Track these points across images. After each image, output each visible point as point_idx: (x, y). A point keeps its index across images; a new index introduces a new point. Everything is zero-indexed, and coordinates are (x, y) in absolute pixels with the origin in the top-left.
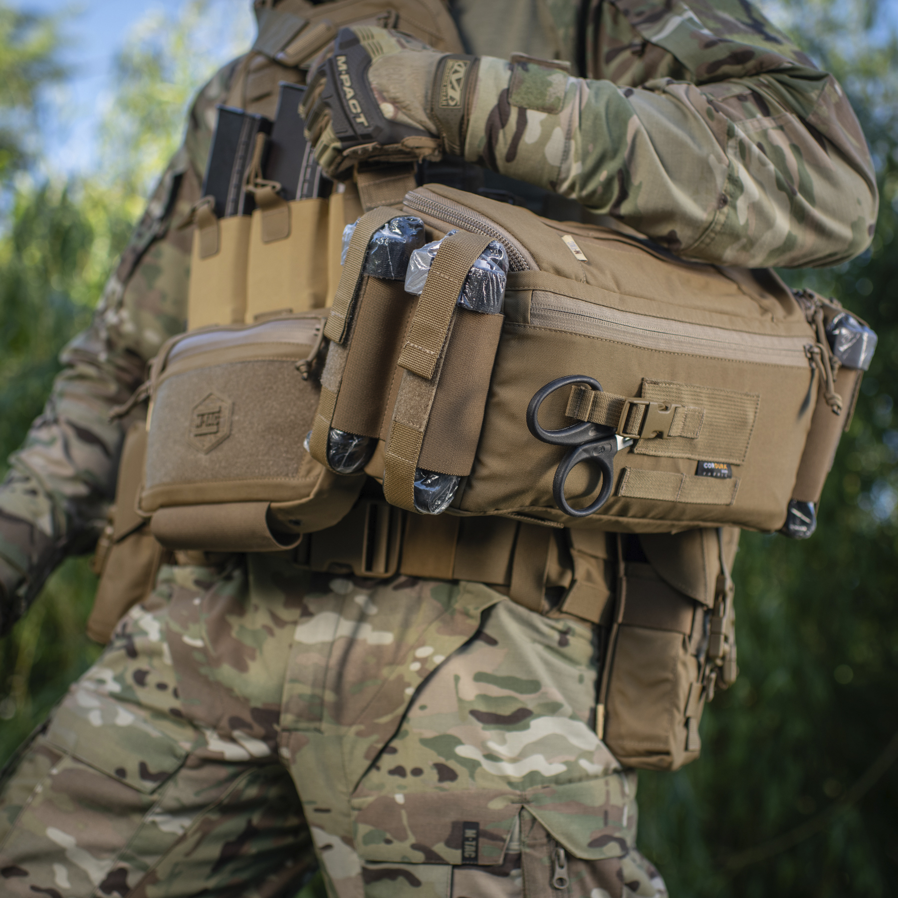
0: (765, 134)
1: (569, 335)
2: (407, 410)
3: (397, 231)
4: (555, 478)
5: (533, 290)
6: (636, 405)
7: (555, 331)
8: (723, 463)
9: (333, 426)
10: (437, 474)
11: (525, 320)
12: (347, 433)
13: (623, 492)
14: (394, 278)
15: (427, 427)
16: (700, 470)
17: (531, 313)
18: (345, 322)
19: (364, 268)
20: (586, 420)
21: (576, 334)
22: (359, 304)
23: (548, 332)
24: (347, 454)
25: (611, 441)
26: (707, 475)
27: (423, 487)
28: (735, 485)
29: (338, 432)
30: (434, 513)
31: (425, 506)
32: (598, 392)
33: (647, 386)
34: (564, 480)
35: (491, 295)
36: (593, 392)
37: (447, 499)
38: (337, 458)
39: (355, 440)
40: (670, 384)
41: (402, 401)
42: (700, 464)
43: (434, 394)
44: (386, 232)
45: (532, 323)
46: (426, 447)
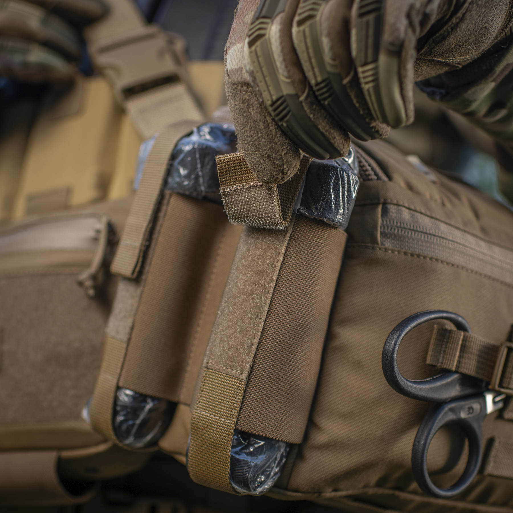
2: (224, 351)
3: (208, 137)
4: (414, 445)
5: (383, 204)
7: (412, 254)
9: (121, 384)
10: (261, 438)
11: (374, 240)
12: (139, 393)
13: (490, 469)
14: (204, 194)
15: (250, 374)
17: (381, 232)
18: (140, 251)
19: (165, 183)
20: (454, 369)
21: (437, 260)
22: (158, 228)
23: (403, 256)
24: (138, 422)
25: (481, 400)
27: (243, 457)
29: (128, 392)
30: (255, 492)
31: (245, 483)
32: (467, 334)
34: (427, 447)
36: (462, 333)
37: (272, 474)
38: (124, 427)
39: (149, 403)
41: (218, 341)
43: (261, 329)
44: (195, 138)
45: (382, 244)
46: (248, 401)
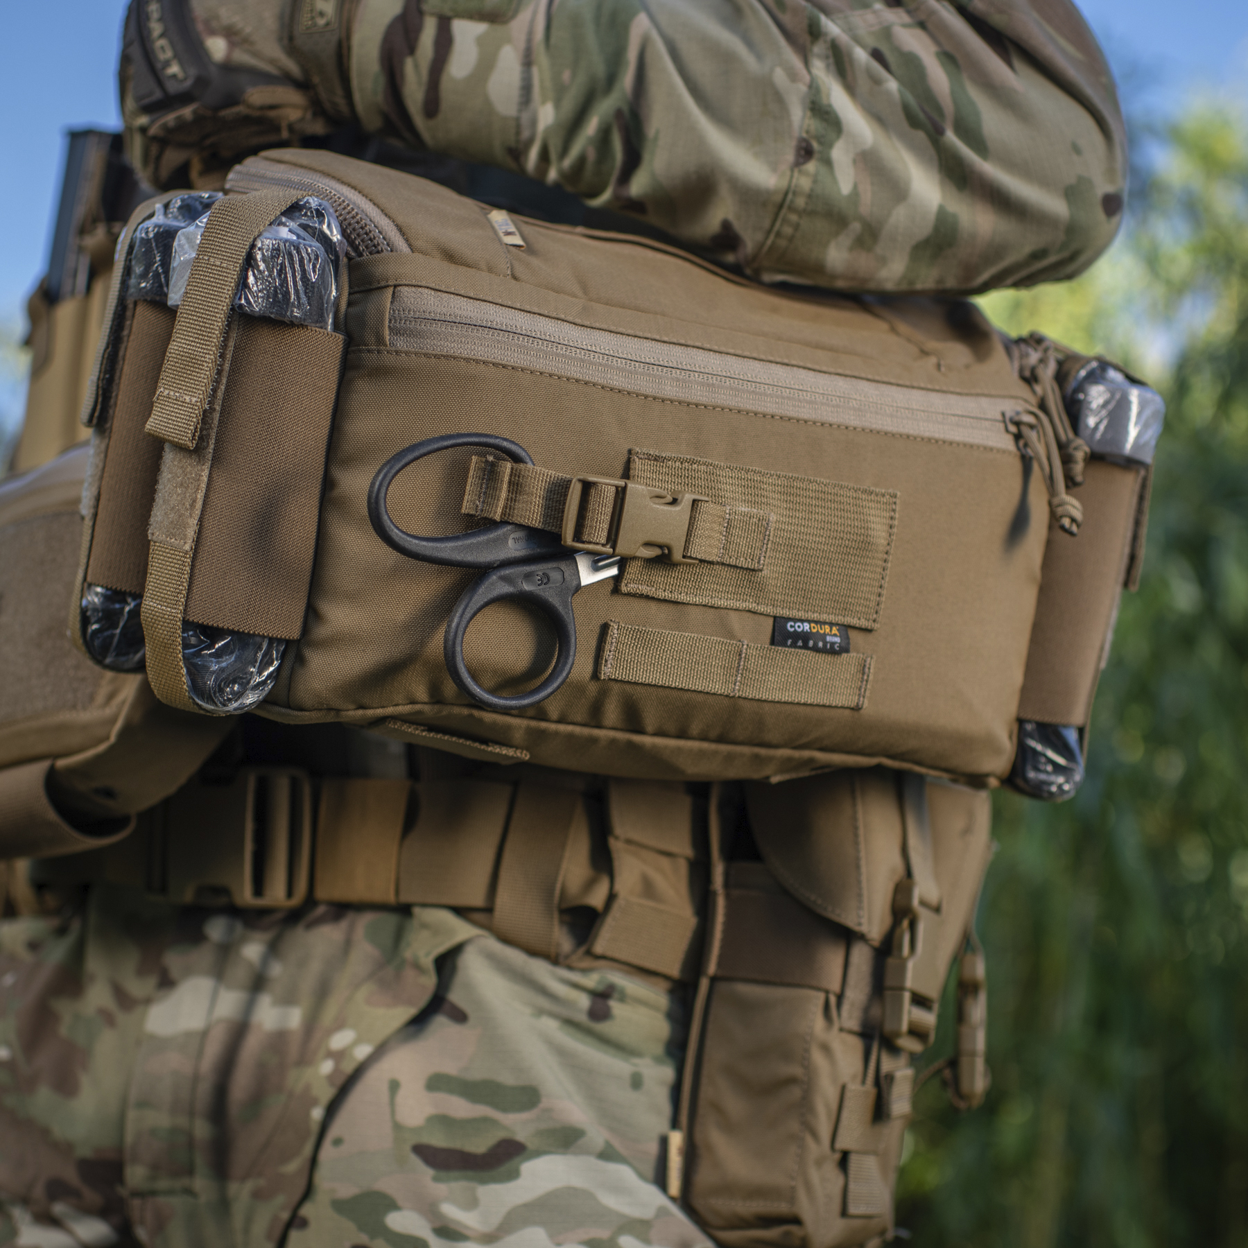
0: (886, 33)
1: (463, 363)
2: (166, 515)
3: (177, 214)
5: (395, 286)
6: (594, 484)
7: (436, 356)
8: (831, 624)
9: (89, 579)
10: (227, 632)
11: (380, 340)
12: (111, 589)
13: (613, 670)
15: (197, 542)
16: (781, 635)
17: (389, 327)
18: (98, 387)
19: (125, 287)
20: (497, 518)
21: (477, 361)
23: (424, 359)
24: (118, 631)
26: (794, 645)
28: (863, 669)
29: (99, 590)
30: (226, 709)
31: (209, 695)
32: (520, 465)
33: (637, 464)
35: (291, 284)
36: (510, 465)
37: (254, 683)
39: (129, 604)
40: (693, 462)
41: (161, 502)
42: (779, 622)
44: (157, 219)
45: (392, 344)
46: (198, 580)
